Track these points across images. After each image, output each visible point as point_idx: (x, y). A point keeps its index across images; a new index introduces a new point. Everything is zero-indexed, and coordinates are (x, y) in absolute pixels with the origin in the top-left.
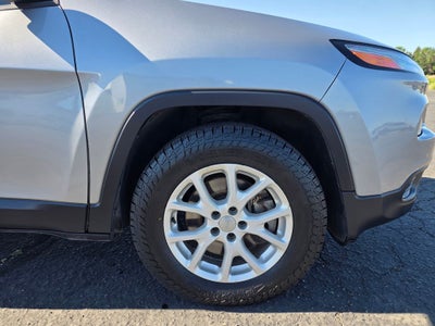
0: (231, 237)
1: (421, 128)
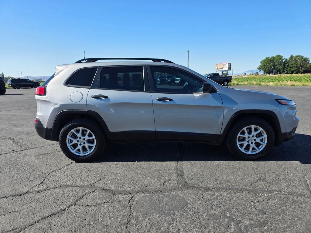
0: (252, 143)
1: (295, 117)
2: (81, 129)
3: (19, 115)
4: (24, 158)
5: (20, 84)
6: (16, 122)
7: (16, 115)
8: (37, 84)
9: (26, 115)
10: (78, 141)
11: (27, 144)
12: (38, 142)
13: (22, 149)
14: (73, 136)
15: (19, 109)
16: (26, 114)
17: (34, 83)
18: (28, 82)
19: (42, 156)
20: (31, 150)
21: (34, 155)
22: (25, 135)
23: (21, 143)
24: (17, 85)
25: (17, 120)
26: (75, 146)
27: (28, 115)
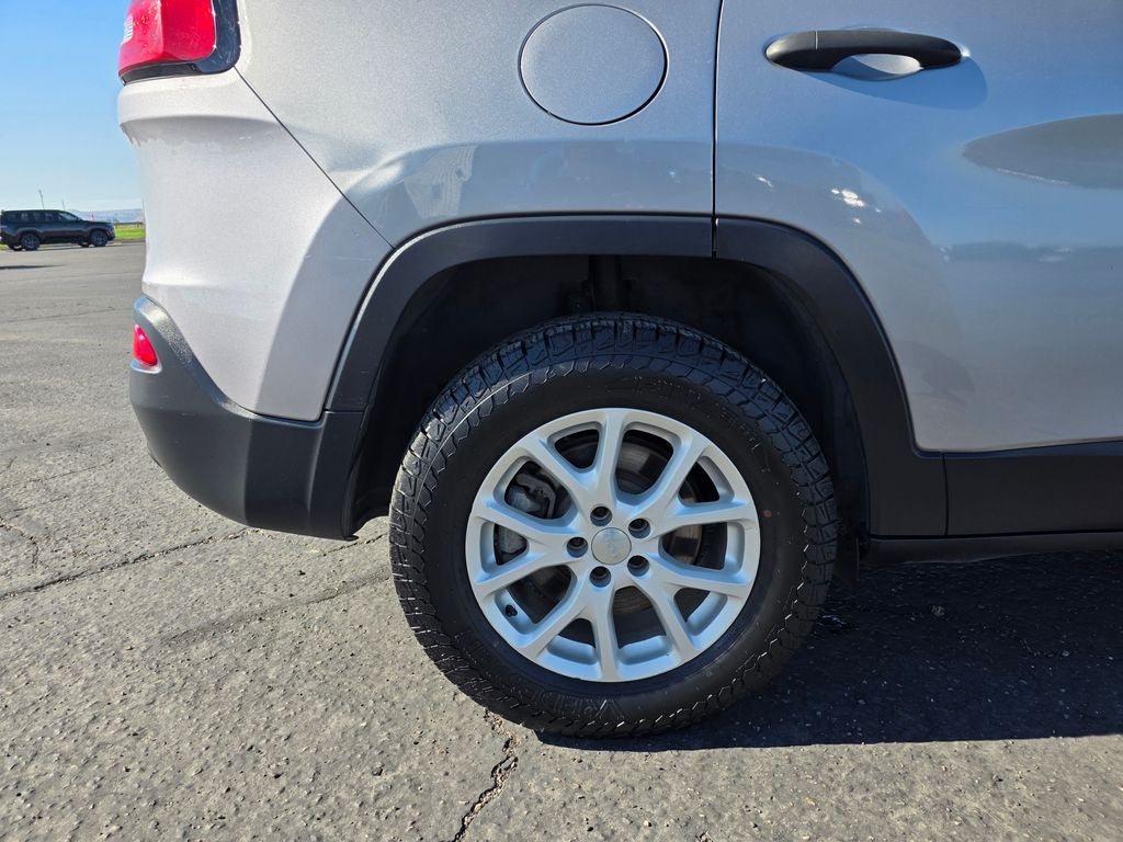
2: (613, 421)
3: (27, 343)
4: (56, 675)
5: (35, 233)
6: (10, 377)
7: (13, 343)
8: (104, 231)
9: (64, 344)
10: (576, 546)
11: (76, 521)
12: (147, 503)
13: (40, 576)
14: (521, 497)
15: (29, 317)
16: (65, 340)
17: (89, 228)
18: (66, 223)
19: (204, 647)
20: (108, 581)
21: (135, 641)
22: (60, 450)
23: (36, 515)
24: (23, 233)
25: (18, 367)
26: (543, 592)
27: (76, 340)
